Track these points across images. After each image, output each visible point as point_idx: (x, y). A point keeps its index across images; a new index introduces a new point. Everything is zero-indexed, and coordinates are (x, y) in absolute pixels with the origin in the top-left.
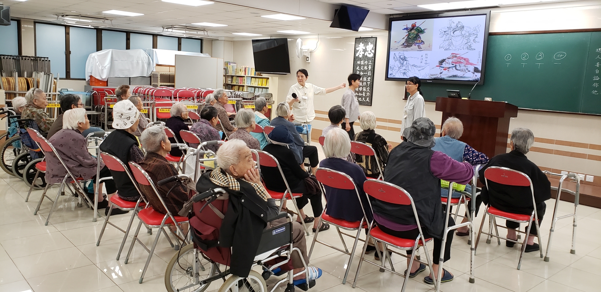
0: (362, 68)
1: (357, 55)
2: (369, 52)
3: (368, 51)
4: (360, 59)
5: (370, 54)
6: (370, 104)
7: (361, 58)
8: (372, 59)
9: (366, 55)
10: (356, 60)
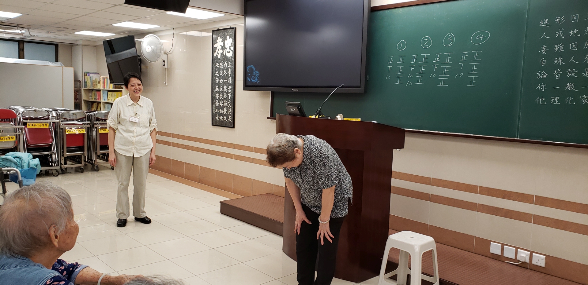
0: (221, 73)
1: (215, 55)
2: (228, 50)
4: (219, 61)
5: (229, 52)
6: (232, 125)
8: (232, 60)
9: (224, 54)
10: (214, 62)
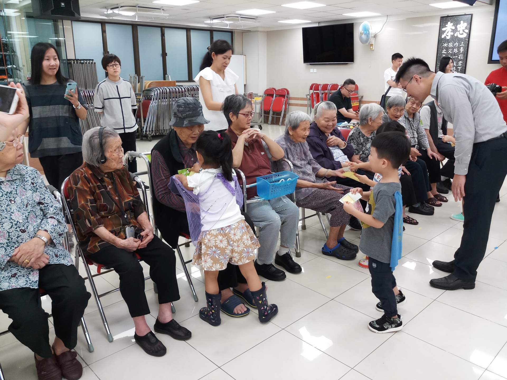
0: (450, 51)
1: (443, 37)
3: (459, 31)
5: (462, 34)
8: (465, 40)
9: (456, 35)
10: (441, 43)
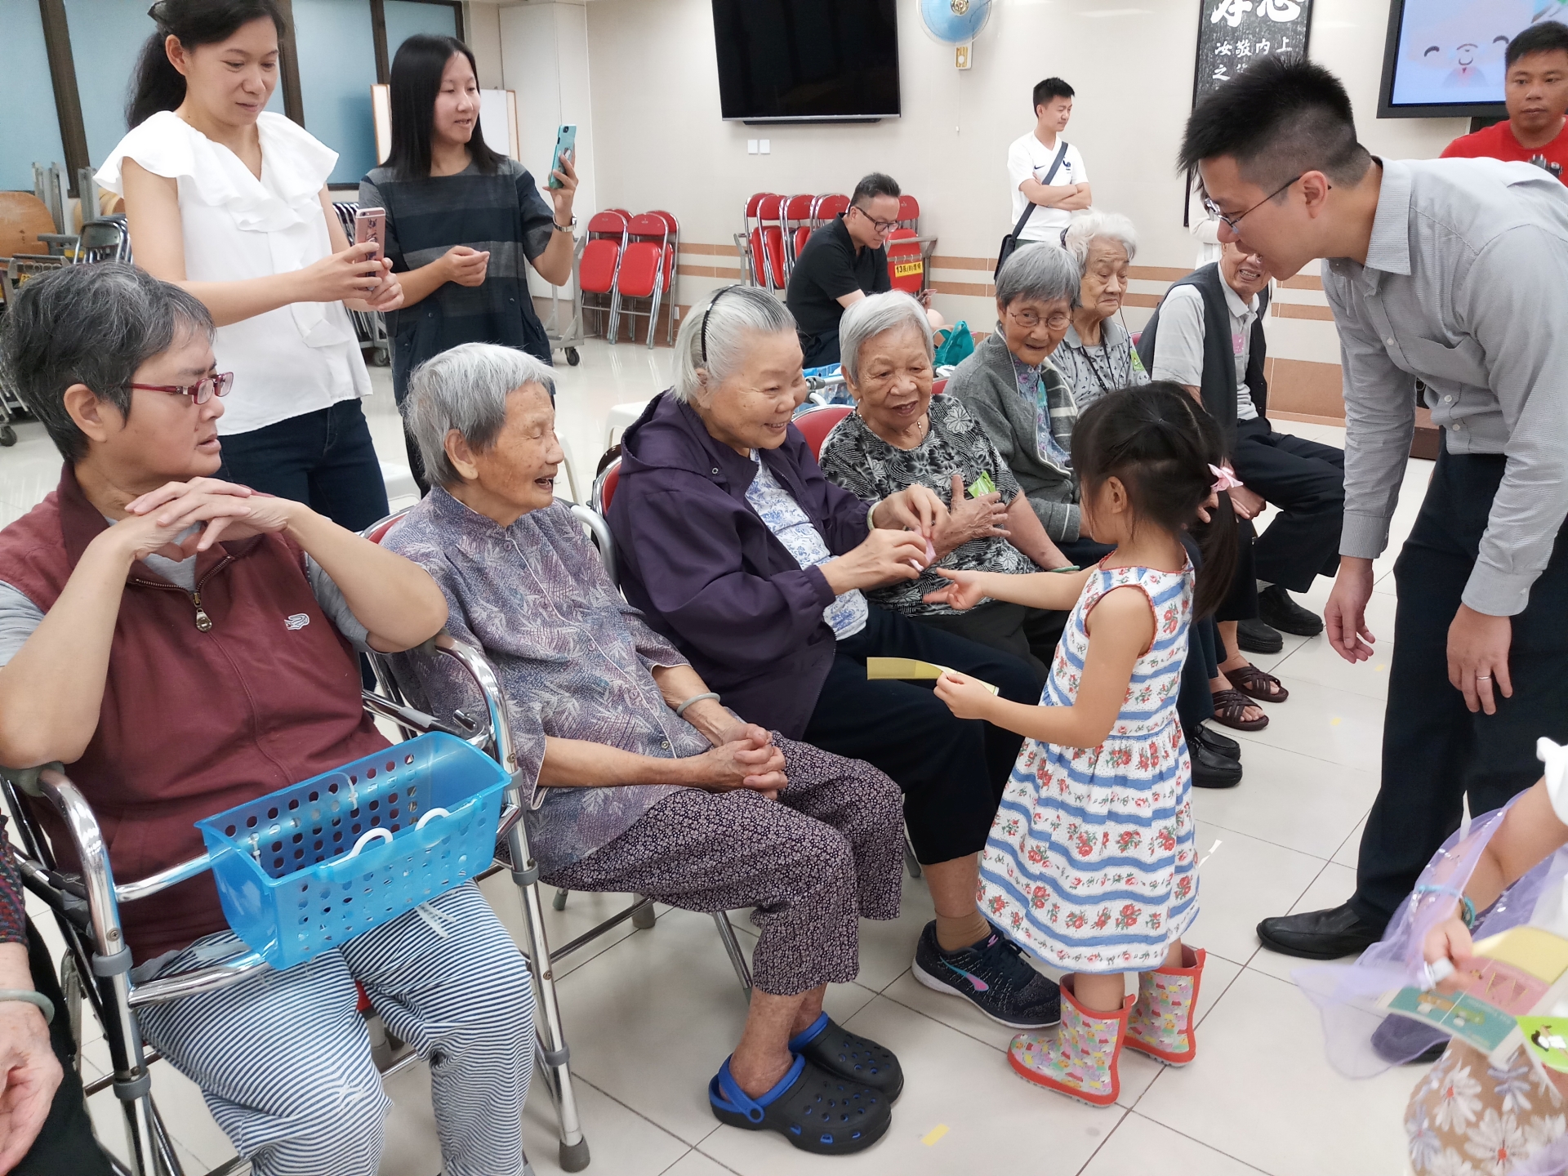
1: (1215, 18)
2: (1280, 1)
5: (1282, 8)
7: (1234, 30)
8: (1295, 31)
9: (1260, 12)
10: (1210, 39)
